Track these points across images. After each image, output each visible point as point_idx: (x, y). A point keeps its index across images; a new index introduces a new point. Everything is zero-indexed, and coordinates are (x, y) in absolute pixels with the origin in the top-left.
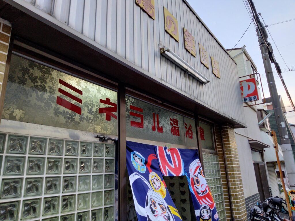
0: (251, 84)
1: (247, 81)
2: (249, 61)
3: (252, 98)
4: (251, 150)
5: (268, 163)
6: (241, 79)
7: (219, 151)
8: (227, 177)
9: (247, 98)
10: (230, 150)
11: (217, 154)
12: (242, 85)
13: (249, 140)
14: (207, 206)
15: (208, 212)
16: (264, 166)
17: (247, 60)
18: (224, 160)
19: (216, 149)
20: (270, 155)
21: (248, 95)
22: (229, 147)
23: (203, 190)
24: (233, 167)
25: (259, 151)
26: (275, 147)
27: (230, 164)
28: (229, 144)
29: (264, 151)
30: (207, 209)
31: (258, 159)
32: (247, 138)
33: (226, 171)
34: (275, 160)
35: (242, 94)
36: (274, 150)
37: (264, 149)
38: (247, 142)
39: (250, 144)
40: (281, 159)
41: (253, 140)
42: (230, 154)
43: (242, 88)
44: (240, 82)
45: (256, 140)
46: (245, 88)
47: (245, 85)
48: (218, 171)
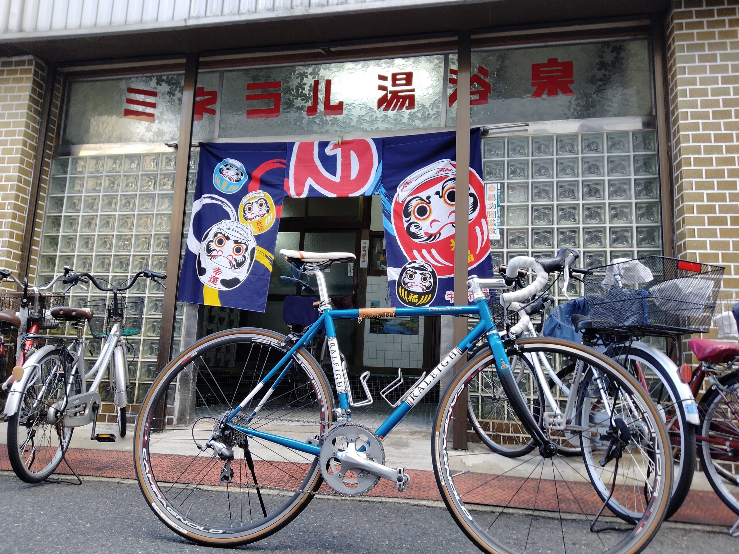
14: (426, 266)
15: (425, 279)
23: (432, 231)
30: (425, 272)
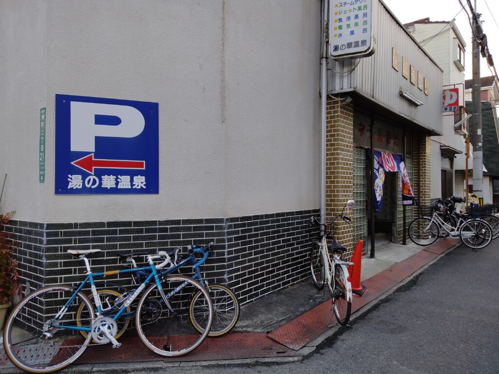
0: (454, 94)
1: (451, 90)
2: (457, 40)
3: (453, 108)
4: (442, 156)
5: (456, 171)
6: (445, 88)
7: (415, 156)
8: (419, 178)
9: (448, 107)
10: (425, 156)
11: (412, 159)
12: (445, 94)
13: (441, 146)
16: (452, 174)
17: (454, 38)
18: (418, 164)
19: (413, 154)
20: (460, 163)
21: (450, 105)
22: (425, 153)
24: (425, 170)
25: (448, 157)
26: (466, 154)
27: (423, 167)
28: (425, 150)
29: (454, 158)
31: (447, 166)
32: (439, 144)
33: (419, 173)
34: (464, 168)
35: (444, 103)
36: (465, 157)
37: (456, 155)
38: (439, 147)
39: (442, 150)
40: (470, 168)
41: (446, 146)
42: (425, 159)
43: (444, 97)
44: (444, 91)
45: (449, 146)
46: (448, 97)
47: (448, 94)
48: (412, 173)
